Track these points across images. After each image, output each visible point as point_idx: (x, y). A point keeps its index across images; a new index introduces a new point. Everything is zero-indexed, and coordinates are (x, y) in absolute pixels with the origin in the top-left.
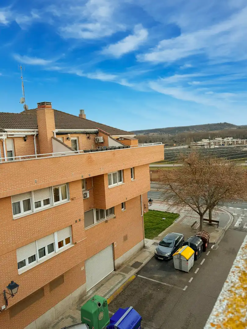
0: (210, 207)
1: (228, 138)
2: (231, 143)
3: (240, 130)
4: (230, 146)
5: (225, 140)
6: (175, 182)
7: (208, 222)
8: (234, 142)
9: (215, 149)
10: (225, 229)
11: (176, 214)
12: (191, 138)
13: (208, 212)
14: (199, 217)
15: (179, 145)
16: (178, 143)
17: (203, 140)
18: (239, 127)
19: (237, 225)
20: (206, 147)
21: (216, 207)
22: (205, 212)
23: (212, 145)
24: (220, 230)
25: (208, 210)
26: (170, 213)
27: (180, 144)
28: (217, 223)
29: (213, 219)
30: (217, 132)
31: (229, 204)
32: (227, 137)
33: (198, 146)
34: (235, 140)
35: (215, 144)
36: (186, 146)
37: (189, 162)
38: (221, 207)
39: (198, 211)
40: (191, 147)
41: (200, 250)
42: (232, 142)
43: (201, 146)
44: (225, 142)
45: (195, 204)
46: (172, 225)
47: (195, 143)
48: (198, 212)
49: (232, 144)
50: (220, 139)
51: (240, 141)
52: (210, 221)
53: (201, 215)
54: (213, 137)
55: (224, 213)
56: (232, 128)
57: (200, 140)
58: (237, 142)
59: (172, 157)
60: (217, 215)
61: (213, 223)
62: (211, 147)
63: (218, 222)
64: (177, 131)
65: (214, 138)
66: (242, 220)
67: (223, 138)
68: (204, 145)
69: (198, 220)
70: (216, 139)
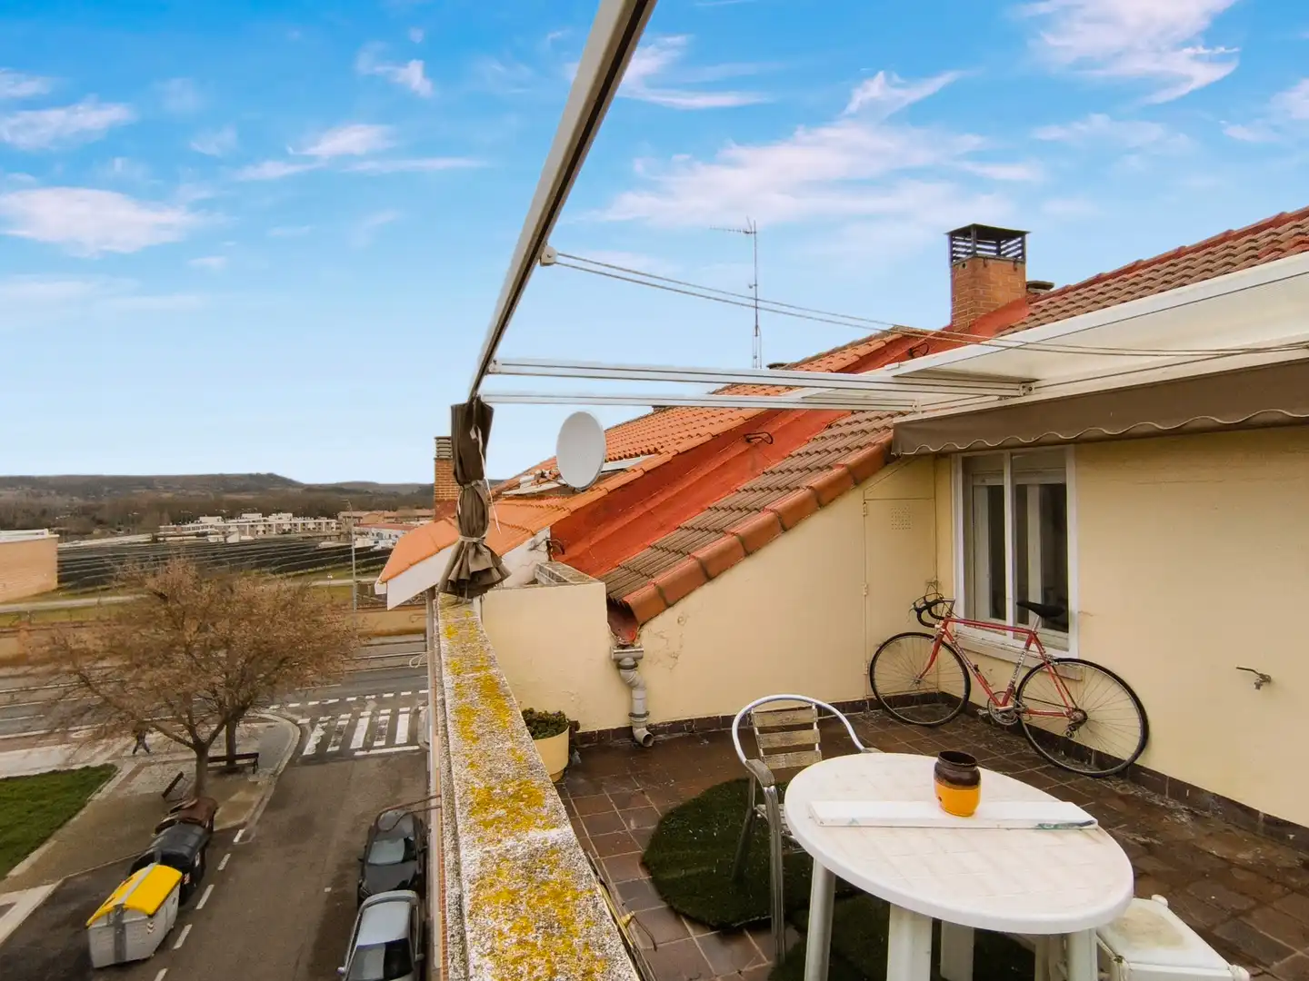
0: (231, 717)
1: (281, 515)
2: (287, 527)
3: (312, 496)
4: (287, 536)
5: (273, 519)
6: (102, 658)
7: (224, 764)
8: (295, 525)
9: (242, 543)
10: (276, 771)
11: (104, 767)
12: (162, 512)
13: (223, 733)
14: (194, 755)
15: (114, 534)
16: (113, 527)
17: (202, 519)
18: (310, 489)
19: (309, 749)
20: (212, 539)
21: (250, 713)
22: (214, 735)
23: (234, 533)
24: (263, 778)
25: (225, 727)
26: (74, 771)
27: (119, 530)
28: (253, 760)
29: (239, 751)
30: (250, 497)
31: (289, 696)
32: (278, 512)
33: (185, 538)
34: (299, 521)
35: (241, 530)
36: (143, 538)
37: (159, 590)
38: (267, 711)
39: (189, 739)
40: (161, 539)
41: (197, 863)
42: (291, 524)
43: (198, 535)
44: (270, 525)
45: (180, 720)
46: (83, 812)
47: (175, 526)
48: (188, 744)
49: (290, 530)
50: (257, 516)
51: (311, 523)
52: (231, 757)
53: (200, 747)
54: (233, 511)
55: (273, 724)
56: (290, 489)
57: (193, 518)
58: (304, 524)
59: (87, 574)
60: (253, 735)
61: (239, 762)
62: (231, 540)
63: (256, 755)
64: (106, 489)
65: (238, 513)
66: (322, 733)
67: (266, 514)
68: (205, 534)
69: (189, 769)
70: (244, 515)
